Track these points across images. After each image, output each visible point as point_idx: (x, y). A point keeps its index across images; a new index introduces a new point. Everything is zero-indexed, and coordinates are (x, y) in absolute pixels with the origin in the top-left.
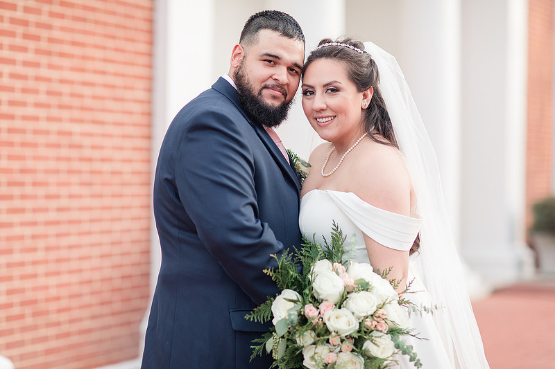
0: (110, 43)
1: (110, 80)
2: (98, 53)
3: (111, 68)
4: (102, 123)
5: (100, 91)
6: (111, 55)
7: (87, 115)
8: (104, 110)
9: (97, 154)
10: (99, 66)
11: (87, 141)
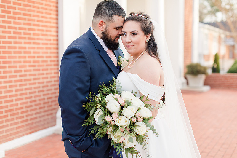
0: (40, 15)
1: (40, 28)
2: (36, 18)
3: (41, 24)
4: (39, 44)
5: (36, 32)
6: (40, 19)
7: (32, 41)
8: (38, 39)
9: (36, 55)
10: (36, 23)
11: (32, 50)
